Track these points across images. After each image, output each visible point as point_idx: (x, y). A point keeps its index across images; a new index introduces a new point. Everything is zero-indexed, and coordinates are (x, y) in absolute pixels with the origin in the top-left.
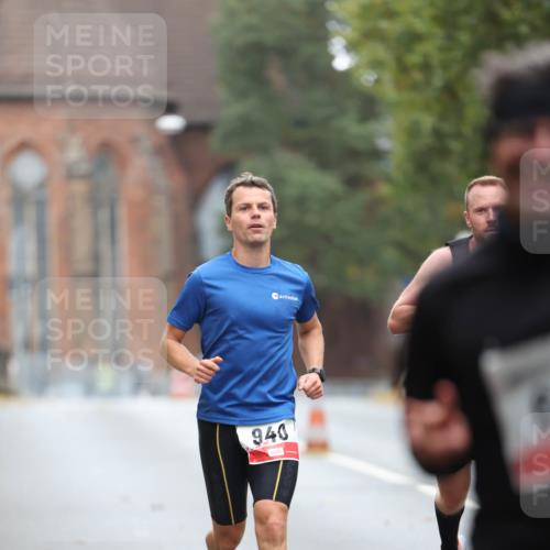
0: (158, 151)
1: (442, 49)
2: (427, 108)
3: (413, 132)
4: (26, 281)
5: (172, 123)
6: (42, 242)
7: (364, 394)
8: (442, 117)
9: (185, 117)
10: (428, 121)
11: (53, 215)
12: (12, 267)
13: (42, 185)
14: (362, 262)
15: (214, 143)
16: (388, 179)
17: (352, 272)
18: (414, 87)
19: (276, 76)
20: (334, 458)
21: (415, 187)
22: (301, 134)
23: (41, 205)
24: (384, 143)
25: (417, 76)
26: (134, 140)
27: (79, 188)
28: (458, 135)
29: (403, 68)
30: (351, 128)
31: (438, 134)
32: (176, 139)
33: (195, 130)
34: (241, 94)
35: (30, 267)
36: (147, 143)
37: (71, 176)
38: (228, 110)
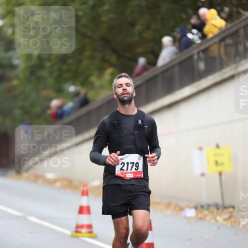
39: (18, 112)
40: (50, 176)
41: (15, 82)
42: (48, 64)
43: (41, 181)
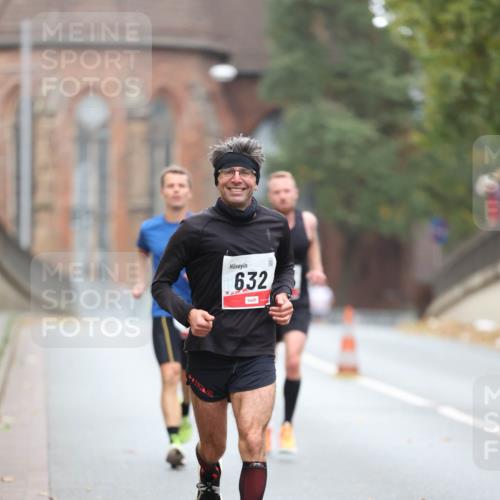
0: (211, 97)
1: (473, 9)
2: (458, 64)
3: (444, 86)
4: (88, 212)
5: (224, 72)
6: (103, 178)
7: (392, 324)
8: (471, 73)
9: (236, 67)
10: (458, 77)
11: (114, 152)
12: (75, 200)
13: (105, 126)
14: (392, 202)
15: (262, 92)
16: (420, 129)
17: (385, 212)
18: (447, 45)
19: (321, 32)
20: (362, 381)
21: (444, 136)
22: (341, 84)
23: (103, 143)
24: (416, 95)
25: (450, 35)
26: (189, 87)
27: (138, 129)
28: (485, 90)
29: (437, 27)
30: (388, 80)
31: (466, 88)
32: (227, 87)
33: (245, 79)
34: (288, 48)
35: (92, 200)
36: (202, 90)
37: (131, 117)
38: (276, 61)
39: (420, 198)
40: (485, 325)
41: (415, 138)
42: (483, 99)
43: (466, 336)
